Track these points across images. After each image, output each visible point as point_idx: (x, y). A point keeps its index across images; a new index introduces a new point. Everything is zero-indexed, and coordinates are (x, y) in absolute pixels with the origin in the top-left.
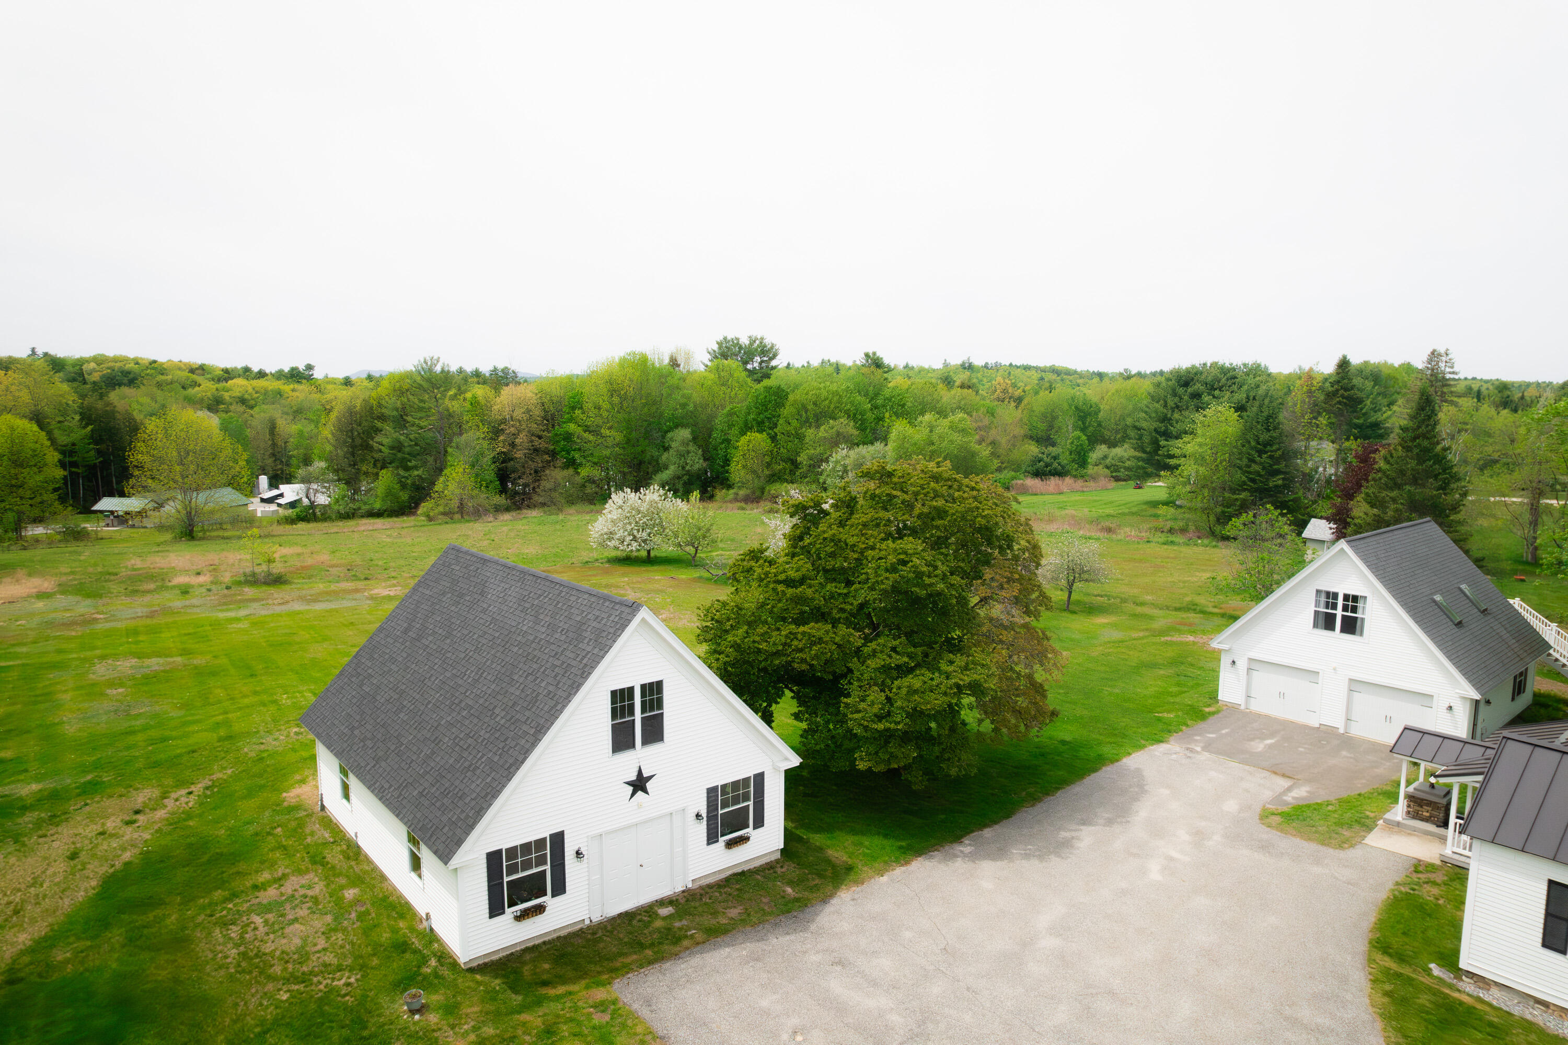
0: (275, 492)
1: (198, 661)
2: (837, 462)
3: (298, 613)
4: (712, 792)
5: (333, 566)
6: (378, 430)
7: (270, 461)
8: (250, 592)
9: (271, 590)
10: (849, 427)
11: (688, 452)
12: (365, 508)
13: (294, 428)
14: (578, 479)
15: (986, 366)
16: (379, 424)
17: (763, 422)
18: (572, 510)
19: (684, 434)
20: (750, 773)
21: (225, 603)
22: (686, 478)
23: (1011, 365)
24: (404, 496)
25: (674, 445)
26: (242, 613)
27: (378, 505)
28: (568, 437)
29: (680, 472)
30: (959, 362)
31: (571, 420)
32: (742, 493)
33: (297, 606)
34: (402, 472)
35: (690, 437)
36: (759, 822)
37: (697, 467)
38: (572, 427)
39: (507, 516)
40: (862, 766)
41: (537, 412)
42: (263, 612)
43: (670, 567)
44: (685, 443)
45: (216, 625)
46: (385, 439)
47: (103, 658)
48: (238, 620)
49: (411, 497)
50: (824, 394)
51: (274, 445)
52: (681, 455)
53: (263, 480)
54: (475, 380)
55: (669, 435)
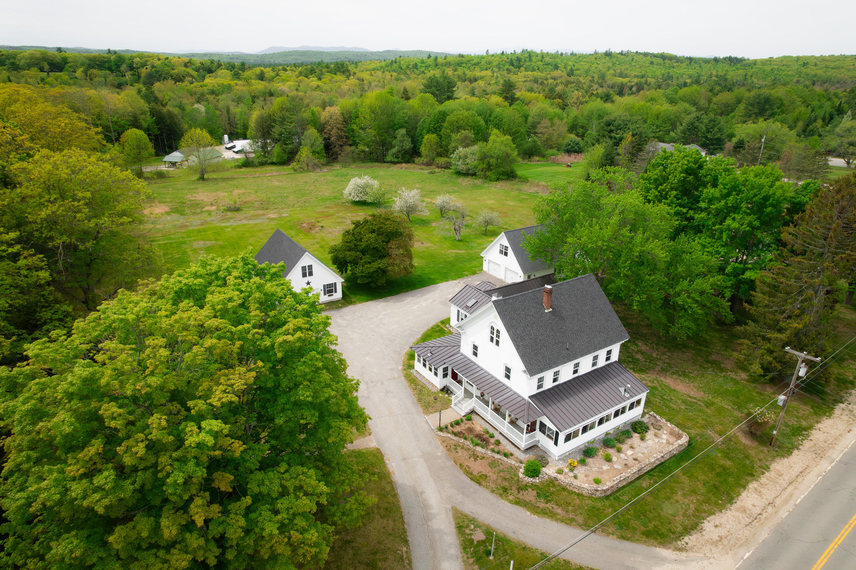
0: (231, 145)
1: (220, 243)
2: (457, 154)
3: (245, 225)
4: (324, 286)
5: (256, 201)
6: (273, 127)
7: (228, 126)
8: (230, 214)
9: (236, 213)
10: (470, 134)
11: (404, 140)
12: (269, 161)
13: (238, 110)
14: (357, 151)
15: (621, 53)
16: (273, 124)
17: (436, 128)
18: (353, 166)
19: (403, 131)
20: (333, 282)
21: (224, 219)
22: (403, 152)
23: (637, 52)
24: (285, 157)
25: (398, 137)
26: (228, 224)
27: (274, 160)
28: (353, 131)
29: (400, 149)
30: (604, 51)
31: (355, 123)
32: (426, 160)
33: (245, 222)
34: (284, 146)
35: (405, 133)
36: (336, 292)
37: (407, 147)
38: (355, 127)
39: (325, 169)
40: (359, 282)
41: (341, 119)
42: (235, 224)
43: (370, 208)
44: (403, 136)
45: (222, 228)
46: (277, 130)
47: (195, 240)
48: (227, 227)
49: (288, 157)
50: (461, 117)
51: (229, 118)
52: (401, 142)
53: (226, 137)
54: (326, 70)
55: (397, 132)
